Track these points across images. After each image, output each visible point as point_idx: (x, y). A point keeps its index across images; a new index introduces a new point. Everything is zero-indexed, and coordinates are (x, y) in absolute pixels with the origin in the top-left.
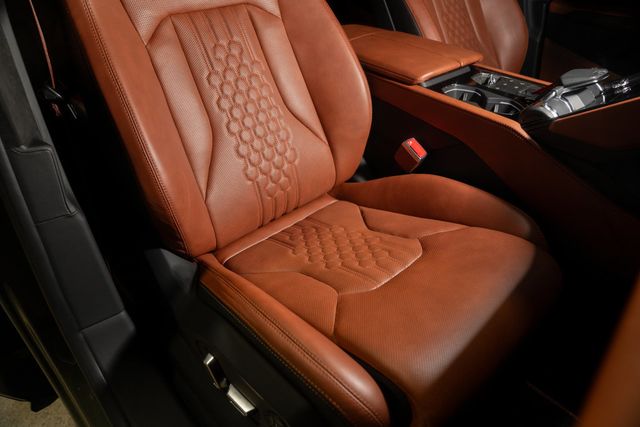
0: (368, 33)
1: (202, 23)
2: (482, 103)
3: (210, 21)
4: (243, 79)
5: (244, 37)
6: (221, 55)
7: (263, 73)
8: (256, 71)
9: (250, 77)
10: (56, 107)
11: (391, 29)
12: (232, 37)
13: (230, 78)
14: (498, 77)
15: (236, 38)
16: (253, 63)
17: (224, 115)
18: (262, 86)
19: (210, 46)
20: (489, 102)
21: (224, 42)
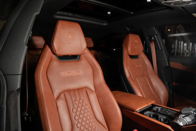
0: (120, 94)
1: (72, 93)
2: (157, 118)
3: (75, 93)
4: (83, 110)
5: (84, 97)
6: (77, 102)
7: (89, 108)
8: (87, 107)
9: (85, 109)
10: (26, 118)
11: (127, 92)
12: (80, 97)
13: (79, 109)
14: (161, 108)
15: (82, 98)
16: (86, 105)
17: (76, 121)
18: (88, 112)
19: (74, 100)
20: (159, 117)
21: (78, 99)
